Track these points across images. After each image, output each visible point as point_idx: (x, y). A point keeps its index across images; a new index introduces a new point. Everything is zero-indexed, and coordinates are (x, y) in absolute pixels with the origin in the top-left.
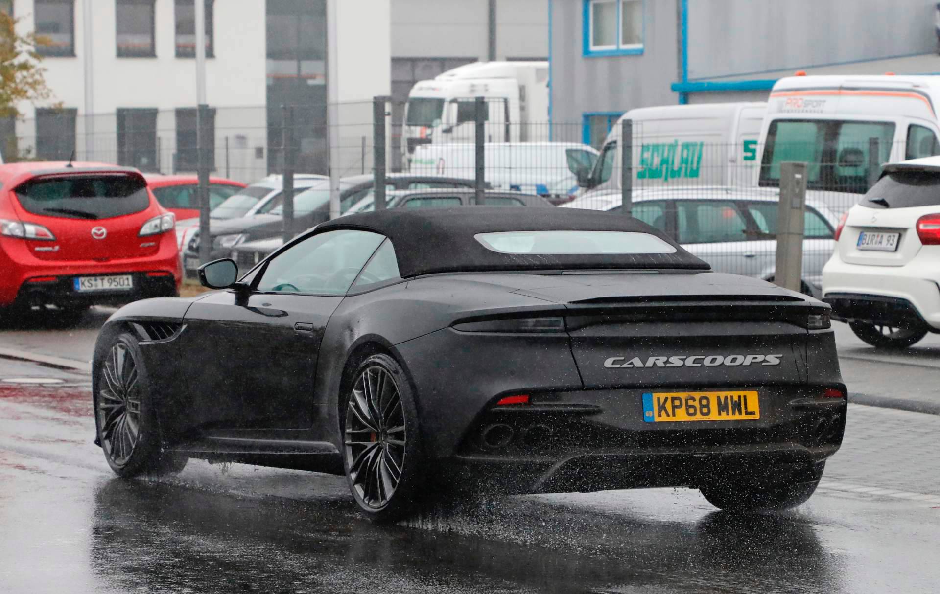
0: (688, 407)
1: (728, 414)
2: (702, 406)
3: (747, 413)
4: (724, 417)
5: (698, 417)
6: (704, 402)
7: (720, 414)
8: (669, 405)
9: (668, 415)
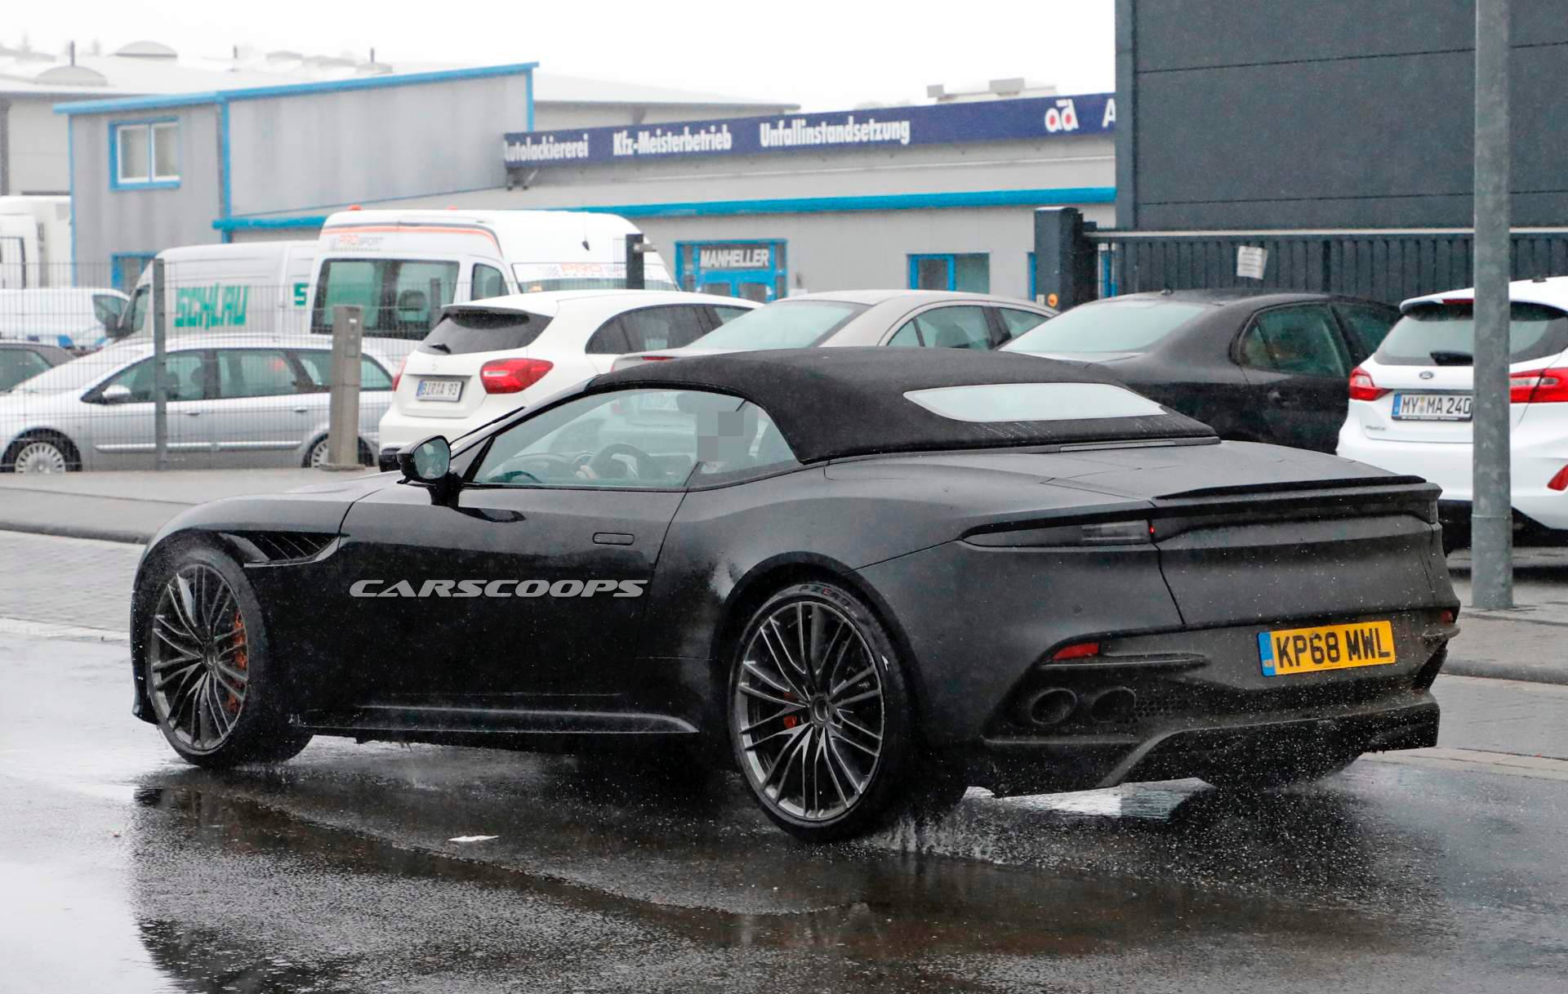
0: (1315, 649)
1: (1359, 657)
2: (1330, 648)
3: (1382, 655)
4: (1356, 662)
5: (1327, 665)
6: (1332, 641)
7: (1351, 659)
8: (1291, 650)
9: (1291, 664)
